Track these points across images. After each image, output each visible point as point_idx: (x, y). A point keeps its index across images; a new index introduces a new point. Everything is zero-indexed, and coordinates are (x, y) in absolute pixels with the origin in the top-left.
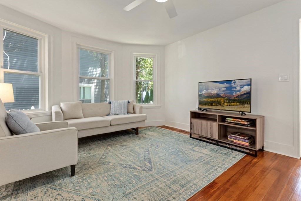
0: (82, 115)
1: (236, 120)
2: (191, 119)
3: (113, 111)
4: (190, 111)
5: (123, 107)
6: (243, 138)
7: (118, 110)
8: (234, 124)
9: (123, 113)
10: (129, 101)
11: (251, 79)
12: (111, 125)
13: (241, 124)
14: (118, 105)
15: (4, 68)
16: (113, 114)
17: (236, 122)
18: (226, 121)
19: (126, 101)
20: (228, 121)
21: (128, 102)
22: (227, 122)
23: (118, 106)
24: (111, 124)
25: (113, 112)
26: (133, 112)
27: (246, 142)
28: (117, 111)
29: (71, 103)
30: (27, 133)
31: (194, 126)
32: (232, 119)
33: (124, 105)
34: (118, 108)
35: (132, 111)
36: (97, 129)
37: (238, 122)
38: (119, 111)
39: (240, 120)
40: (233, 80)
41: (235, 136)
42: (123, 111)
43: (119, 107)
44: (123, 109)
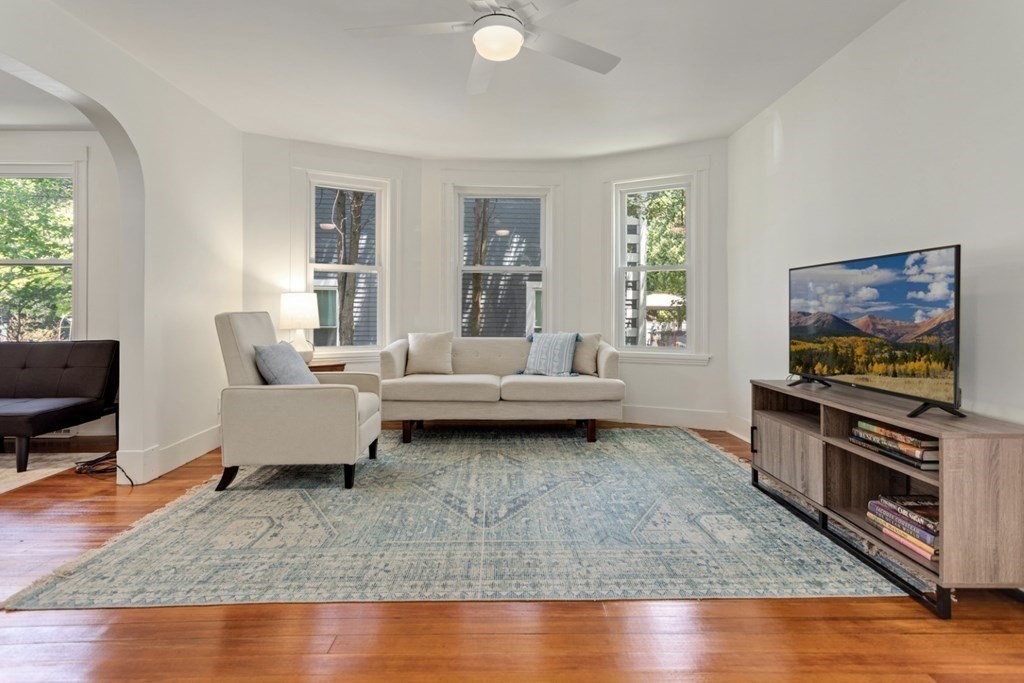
0: (449, 366)
1: (888, 433)
2: (756, 411)
3: (532, 362)
4: (751, 381)
5: (557, 352)
6: (921, 521)
7: (543, 362)
8: (876, 449)
9: (555, 370)
10: (581, 335)
11: (958, 248)
12: (501, 399)
13: (900, 453)
14: (546, 345)
15: (317, 262)
16: (532, 372)
17: (884, 442)
18: (852, 435)
19: (571, 335)
20: (862, 435)
21: (578, 339)
22: (858, 437)
23: (545, 350)
24: (504, 397)
25: (531, 367)
26: (591, 371)
27: (925, 542)
28: (540, 363)
29: (429, 334)
30: (279, 383)
31: (761, 442)
32: (875, 429)
33: (562, 346)
34: (544, 356)
35: (589, 367)
36: (465, 406)
37: (891, 444)
38: (545, 365)
39: (900, 437)
40: (912, 252)
41: (894, 507)
42: (556, 364)
43: (547, 354)
44: (556, 358)
